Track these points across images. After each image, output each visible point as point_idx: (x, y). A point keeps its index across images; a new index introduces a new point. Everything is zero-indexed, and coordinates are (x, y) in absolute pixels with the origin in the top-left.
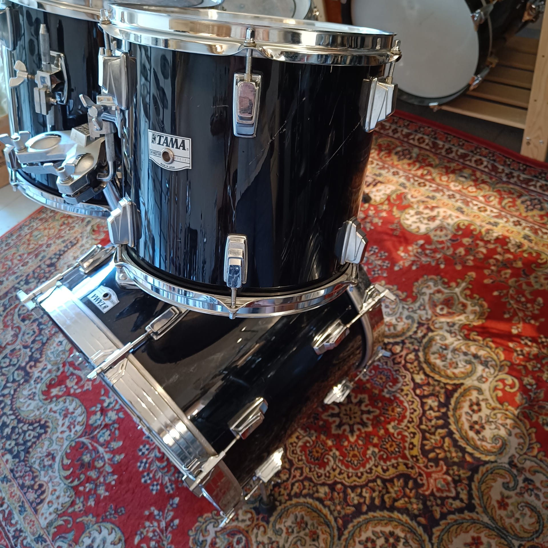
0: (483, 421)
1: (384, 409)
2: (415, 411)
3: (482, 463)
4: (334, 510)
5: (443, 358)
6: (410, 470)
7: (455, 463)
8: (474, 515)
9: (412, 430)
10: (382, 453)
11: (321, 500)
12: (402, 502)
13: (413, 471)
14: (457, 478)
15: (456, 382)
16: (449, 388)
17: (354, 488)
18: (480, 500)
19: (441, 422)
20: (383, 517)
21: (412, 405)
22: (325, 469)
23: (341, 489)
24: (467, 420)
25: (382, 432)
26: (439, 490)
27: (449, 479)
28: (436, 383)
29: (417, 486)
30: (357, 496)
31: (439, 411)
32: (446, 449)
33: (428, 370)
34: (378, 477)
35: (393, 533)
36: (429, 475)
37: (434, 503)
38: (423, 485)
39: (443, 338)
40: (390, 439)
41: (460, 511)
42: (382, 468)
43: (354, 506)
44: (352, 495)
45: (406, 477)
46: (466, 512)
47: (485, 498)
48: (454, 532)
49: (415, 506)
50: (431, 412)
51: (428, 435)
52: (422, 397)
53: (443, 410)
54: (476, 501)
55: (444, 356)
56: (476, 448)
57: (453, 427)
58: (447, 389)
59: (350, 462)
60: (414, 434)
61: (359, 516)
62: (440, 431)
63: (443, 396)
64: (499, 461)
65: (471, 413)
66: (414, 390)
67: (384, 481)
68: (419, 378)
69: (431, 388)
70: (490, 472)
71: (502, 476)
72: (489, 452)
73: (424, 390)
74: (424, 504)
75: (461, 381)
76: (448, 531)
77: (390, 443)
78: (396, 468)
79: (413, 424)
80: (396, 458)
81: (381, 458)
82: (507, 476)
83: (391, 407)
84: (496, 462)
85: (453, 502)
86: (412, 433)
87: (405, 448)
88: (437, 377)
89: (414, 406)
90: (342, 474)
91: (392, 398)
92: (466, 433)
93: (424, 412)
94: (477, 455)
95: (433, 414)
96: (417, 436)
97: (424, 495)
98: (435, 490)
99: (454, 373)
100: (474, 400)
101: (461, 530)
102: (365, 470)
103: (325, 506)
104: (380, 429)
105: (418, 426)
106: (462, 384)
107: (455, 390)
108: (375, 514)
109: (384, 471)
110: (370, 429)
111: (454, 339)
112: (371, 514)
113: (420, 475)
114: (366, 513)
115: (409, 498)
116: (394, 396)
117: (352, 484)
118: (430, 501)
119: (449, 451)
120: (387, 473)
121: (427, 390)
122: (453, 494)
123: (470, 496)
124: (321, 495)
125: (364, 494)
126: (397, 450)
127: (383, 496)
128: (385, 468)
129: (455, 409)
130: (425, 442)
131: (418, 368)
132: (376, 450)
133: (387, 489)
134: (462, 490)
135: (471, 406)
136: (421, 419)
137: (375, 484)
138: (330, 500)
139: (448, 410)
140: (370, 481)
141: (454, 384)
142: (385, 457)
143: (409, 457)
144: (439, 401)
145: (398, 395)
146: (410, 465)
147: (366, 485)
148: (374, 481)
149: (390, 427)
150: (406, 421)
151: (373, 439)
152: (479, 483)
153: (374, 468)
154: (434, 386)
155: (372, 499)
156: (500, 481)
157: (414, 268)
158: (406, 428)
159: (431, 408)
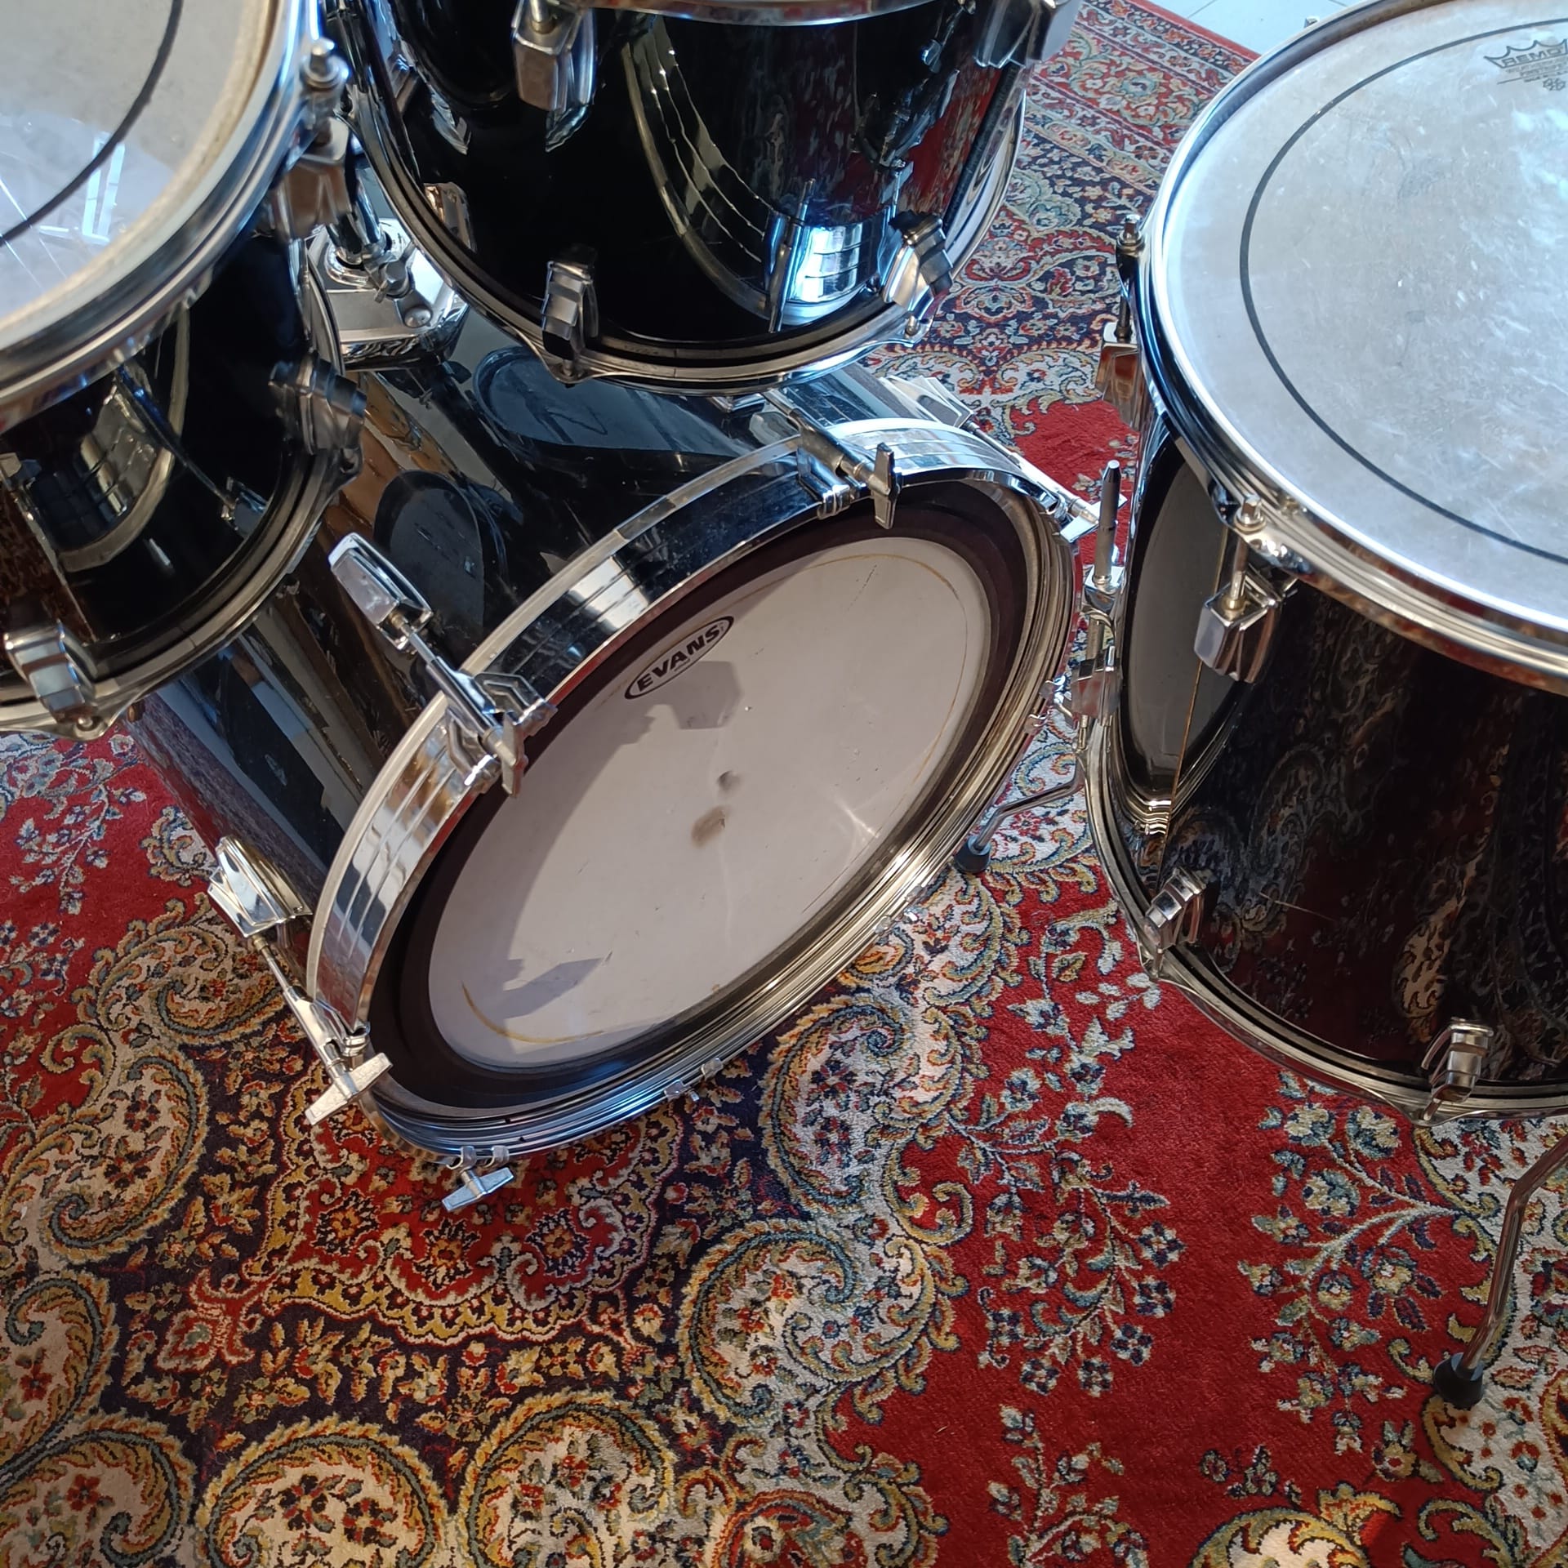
0: (314, 1532)
1: (459, 1227)
2: (421, 1322)
3: (204, 1477)
4: (248, 1044)
5: (570, 1473)
6: (265, 1259)
7: (233, 1394)
8: (93, 1401)
9: (370, 1294)
10: (338, 1193)
12: (201, 1217)
13: (257, 1267)
14: (195, 1386)
15: (468, 1489)
16: (456, 1458)
17: (278, 1100)
18: (121, 1431)
19: (360, 1391)
20: (187, 1160)
21: (443, 1317)
23: (290, 1068)
24: (337, 1479)
25: (394, 1206)
26: (188, 1323)
27: (202, 1364)
28: (485, 1417)
29: (222, 1267)
30: (259, 1105)
31: (395, 1394)
32: (280, 1383)
33: (539, 1403)
34: (282, 1167)
35: (142, 1177)
36: (232, 1308)
37: (161, 1301)
38: (216, 1285)
39: (644, 1502)
40: (365, 1223)
41: (118, 1367)
42: (300, 1184)
43: (239, 1093)
44: (264, 1094)
45: (249, 1244)
46: (109, 1381)
47: (118, 1449)
48: (81, 1334)
49: (176, 1248)
50: (400, 1372)
51: (337, 1339)
52: (456, 1354)
53: (390, 1414)
54: (120, 1419)
55: (575, 1480)
56: (250, 1475)
57: (331, 1424)
58: (459, 1445)
60: (354, 1300)
61: (210, 1102)
62: (335, 1383)
63: (436, 1424)
64: (190, 1531)
65: (352, 1501)
66: (488, 1339)
67: (265, 1182)
68: (522, 1366)
69: (475, 1397)
70: (173, 1490)
71: (149, 1521)
72: (224, 1507)
73: (476, 1370)
74: (172, 1275)
75: (464, 1507)
76: (88, 1318)
77: (354, 1220)
78: (283, 1222)
79: (386, 1303)
80: (308, 1228)
81: (327, 1187)
82: (143, 1539)
83: (457, 1253)
84: (191, 1522)
85: (143, 1355)
86: (362, 1291)
87: (326, 1261)
88: (506, 1427)
89: (436, 1323)
91: (484, 1263)
92: (302, 1461)
93: (407, 1349)
94: (231, 1470)
95: (391, 1375)
96: (344, 1305)
97: (191, 1278)
98: (192, 1313)
99: (500, 1491)
100: (387, 1528)
101: (76, 1352)
102: (312, 1138)
103: (265, 1024)
104: (405, 1202)
105: (372, 1317)
106: (453, 1509)
107: (440, 1473)
108: (199, 1142)
109: (289, 1190)
110: (415, 1175)
111: (627, 1544)
112: (203, 1131)
113: (243, 1284)
114: (211, 1120)
115: (201, 1239)
116: (488, 1270)
117: (289, 1099)
118: (173, 1292)
119: (271, 1388)
120: (281, 1195)
121: (473, 1381)
122: (163, 1363)
123: (139, 1408)
125: (255, 1124)
126: (331, 1237)
127: (230, 1170)
128: (298, 1192)
129: (381, 1452)
130: (321, 1323)
131: (556, 1371)
132: (350, 1180)
133: (243, 1186)
134: (160, 1391)
135: (372, 1507)
136: (390, 1331)
137: (268, 1158)
138: (276, 1036)
139: (390, 1429)
140: (280, 1144)
141: (461, 1479)
142: (325, 1198)
143: (297, 1266)
144: (425, 1408)
145: (487, 1282)
146: (275, 1262)
147: (274, 1134)
148: (276, 1157)
149: (401, 1233)
150: (401, 1285)
151: (384, 1177)
152: (160, 1446)
153: (310, 1162)
154: (480, 1408)
155: (235, 1143)
156: (139, 1510)
157: (996, 1489)
158: (380, 1278)
159: (411, 1374)
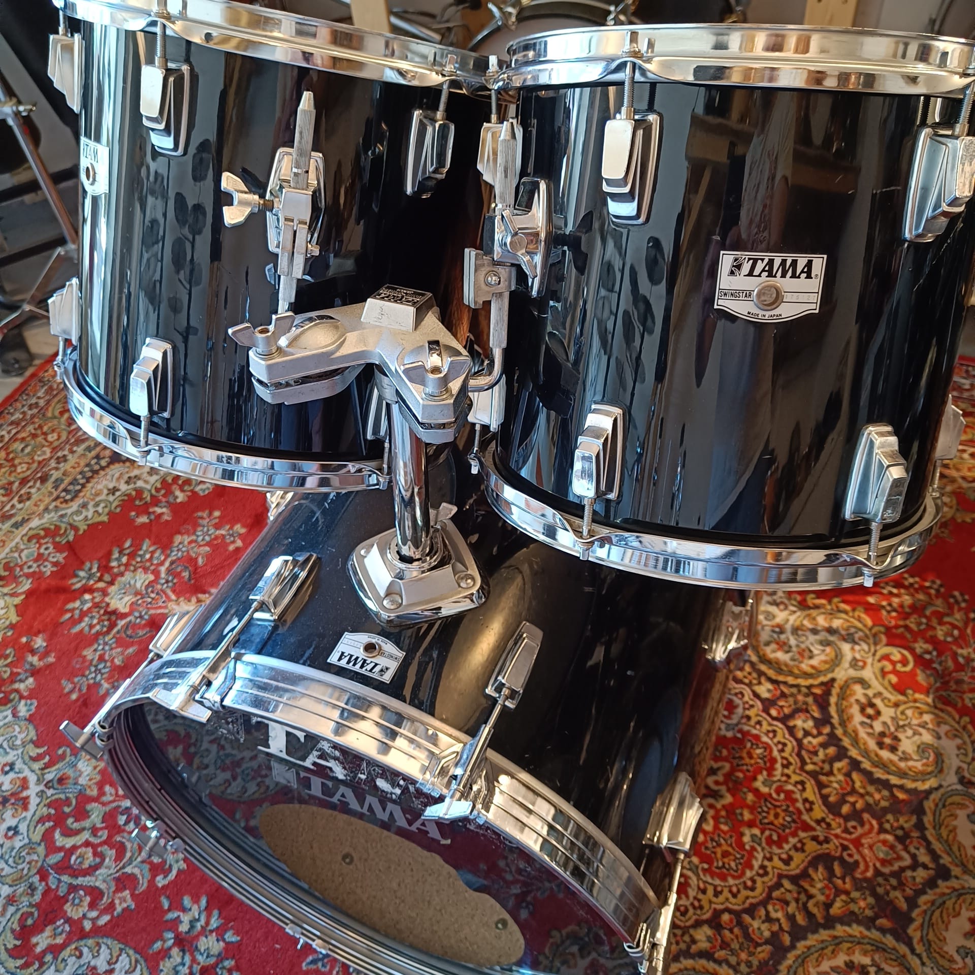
0: (892, 729)
1: (734, 758)
2: (785, 745)
3: (923, 795)
4: (738, 964)
5: (784, 646)
6: (825, 846)
7: (885, 811)
8: (954, 883)
9: (795, 778)
10: (767, 833)
11: (706, 955)
12: (838, 904)
13: (831, 846)
14: (900, 833)
15: (823, 679)
16: (818, 691)
17: (751, 911)
18: (948, 854)
19: (831, 750)
20: (822, 941)
21: (775, 736)
22: (687, 897)
23: (731, 920)
24: (869, 734)
25: (750, 797)
26: (884, 862)
27: (889, 838)
28: (794, 690)
29: (850, 868)
30: (763, 922)
31: (820, 734)
32: (862, 791)
33: (771, 673)
34: (780, 876)
35: (852, 962)
36: (857, 843)
37: (888, 887)
38: (857, 863)
39: (770, 616)
40: (769, 805)
41: (931, 883)
42: (780, 859)
43: (767, 942)
44: (756, 924)
45: (824, 860)
46: (940, 882)
47: (955, 848)
48: (939, 920)
49: (862, 904)
50: (810, 739)
51: (823, 778)
52: (784, 719)
53: (827, 730)
54: (946, 860)
55: (785, 643)
56: (902, 774)
57: (854, 753)
58: (813, 694)
59: (724, 866)
60: (802, 783)
61: (784, 958)
62: (837, 765)
63: (814, 708)
64: (945, 784)
65: (868, 721)
66: (766, 710)
67: (794, 879)
68: (764, 690)
69: (791, 700)
70: (940, 805)
71: (962, 806)
72: (923, 776)
73: (782, 707)
74: (874, 894)
75: (830, 676)
76: (931, 925)
77: (772, 812)
78: (802, 850)
79: (792, 768)
80: (794, 834)
81: (770, 841)
82: (967, 803)
83: (745, 751)
84: (941, 786)
85: (915, 874)
86: (797, 783)
87: (800, 812)
88: (790, 680)
89: (779, 738)
90: (721, 892)
91: (739, 735)
92: (877, 755)
93: (799, 742)
94: (910, 785)
95: (815, 741)
96: (808, 786)
97: (866, 880)
98: (878, 865)
99: (813, 667)
100: (863, 700)
101: (948, 916)
102: (754, 872)
103: (719, 962)
104: (745, 793)
105: (802, 768)
106: (833, 680)
107: (828, 693)
108: (808, 943)
109: (787, 861)
110: (728, 799)
111: (786, 613)
112: (801, 945)
113: (845, 848)
114: (793, 947)
115: (847, 893)
116: (740, 731)
117: (747, 905)
118: (879, 885)
119: (868, 793)
120: (793, 865)
121: (786, 706)
122: (908, 861)
123: (935, 856)
124: (704, 945)
125: (774, 915)
126: (788, 819)
127: (805, 905)
128: (784, 856)
129: (843, 723)
130: (825, 791)
131: (755, 675)
132: (756, 831)
133: (806, 891)
134: (918, 849)
135: (863, 710)
136: (799, 755)
137: (782, 890)
138: (722, 948)
139: (833, 727)
140: (771, 889)
141: (822, 684)
142: (775, 837)
143: (813, 824)
144: (813, 718)
145: (746, 728)
146: (821, 838)
147: (769, 897)
148: (778, 885)
149: (758, 784)
150: (778, 766)
151: (742, 814)
152: (934, 828)
153: (766, 863)
154: (792, 695)
155: (791, 918)
156: (962, 814)
158: (784, 779)
159: (807, 733)
